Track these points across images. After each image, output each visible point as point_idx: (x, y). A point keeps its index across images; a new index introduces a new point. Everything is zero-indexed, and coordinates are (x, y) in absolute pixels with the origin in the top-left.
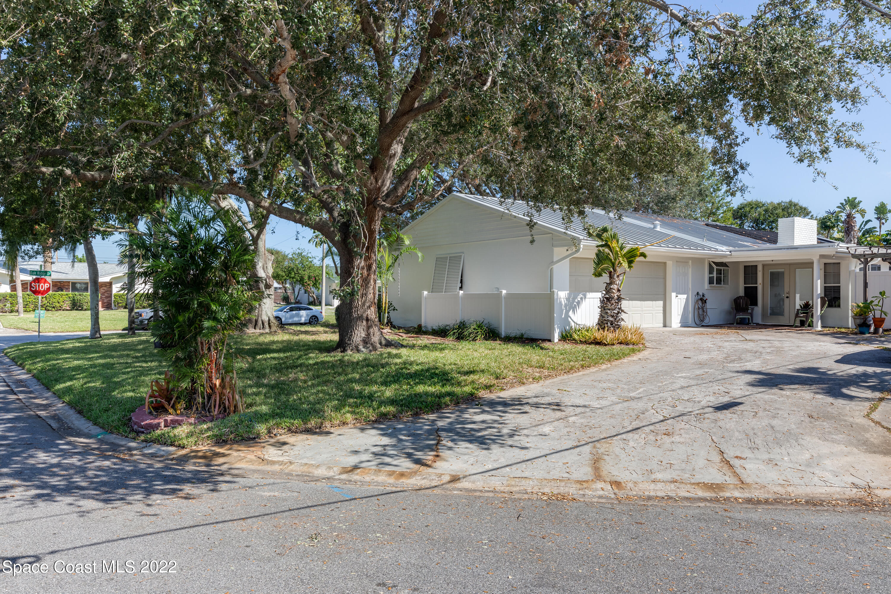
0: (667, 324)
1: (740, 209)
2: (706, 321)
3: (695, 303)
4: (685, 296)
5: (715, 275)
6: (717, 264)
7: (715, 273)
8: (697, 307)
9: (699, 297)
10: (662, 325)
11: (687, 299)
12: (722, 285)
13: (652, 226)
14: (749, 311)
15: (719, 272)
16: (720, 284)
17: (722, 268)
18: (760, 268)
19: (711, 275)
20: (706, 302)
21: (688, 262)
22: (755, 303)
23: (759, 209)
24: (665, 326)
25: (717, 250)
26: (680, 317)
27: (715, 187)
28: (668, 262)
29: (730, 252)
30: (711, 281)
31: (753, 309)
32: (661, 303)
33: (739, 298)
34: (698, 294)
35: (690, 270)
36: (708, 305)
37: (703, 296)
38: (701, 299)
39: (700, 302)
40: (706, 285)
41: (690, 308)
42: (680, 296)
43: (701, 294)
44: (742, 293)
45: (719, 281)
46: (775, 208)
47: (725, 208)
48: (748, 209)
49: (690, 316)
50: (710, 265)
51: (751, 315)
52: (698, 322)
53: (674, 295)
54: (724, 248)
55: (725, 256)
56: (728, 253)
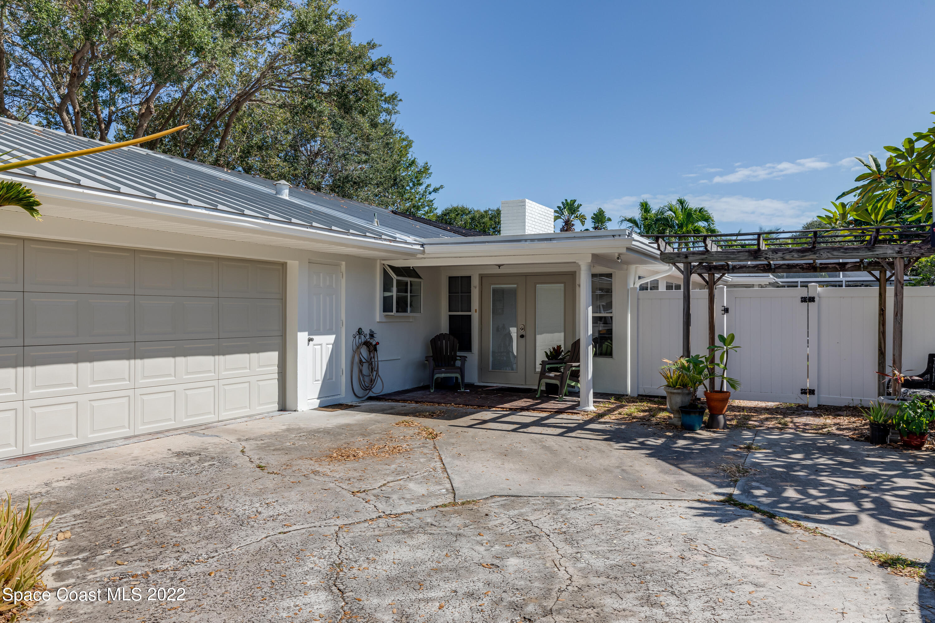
0: (289, 404)
1: (445, 215)
2: (377, 390)
3: (354, 352)
4: (331, 338)
5: (394, 293)
6: (398, 271)
7: (395, 289)
8: (357, 359)
9: (363, 339)
10: (276, 406)
11: (336, 344)
12: (409, 314)
13: (274, 192)
14: (458, 363)
15: (402, 287)
16: (406, 311)
17: (408, 280)
18: (475, 282)
19: (388, 294)
20: (375, 350)
21: (339, 265)
22: (468, 347)
23: (465, 217)
24: (283, 408)
25: (395, 240)
26: (320, 383)
27: (416, 181)
28: (289, 262)
29: (422, 245)
30: (387, 307)
31: (464, 359)
32: (274, 356)
33: (440, 337)
34: (360, 332)
35: (343, 281)
36: (382, 355)
37: (372, 335)
38: (367, 344)
39: (364, 352)
40: (378, 314)
41: (344, 363)
42: (317, 339)
43: (367, 331)
44: (444, 328)
45: (402, 306)
46: (482, 216)
47: (427, 208)
48: (453, 215)
49: (344, 380)
50: (385, 273)
51: (462, 371)
52: (360, 392)
53: (302, 337)
54: (410, 239)
55: (412, 254)
56: (418, 247)
